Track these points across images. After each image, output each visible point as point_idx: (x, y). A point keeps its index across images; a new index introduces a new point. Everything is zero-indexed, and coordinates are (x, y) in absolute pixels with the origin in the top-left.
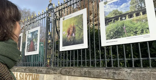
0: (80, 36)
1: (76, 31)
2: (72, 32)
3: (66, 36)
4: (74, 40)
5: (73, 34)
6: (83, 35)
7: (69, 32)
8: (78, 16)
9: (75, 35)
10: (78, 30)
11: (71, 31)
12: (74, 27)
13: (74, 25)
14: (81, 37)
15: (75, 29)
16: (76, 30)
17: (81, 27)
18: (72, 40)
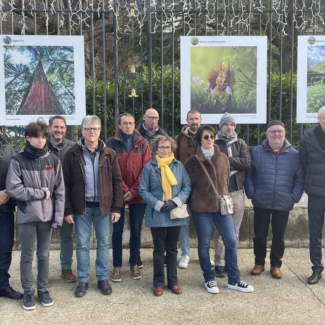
0: (247, 95)
1: (236, 83)
2: (225, 82)
3: (205, 89)
4: (228, 103)
5: (226, 88)
6: (255, 94)
7: (213, 82)
8: (245, 47)
9: (233, 91)
10: (242, 81)
11: (221, 79)
12: (229, 71)
13: (229, 67)
14: (249, 98)
15: (233, 76)
16: (237, 80)
17: (250, 76)
18: (223, 101)
